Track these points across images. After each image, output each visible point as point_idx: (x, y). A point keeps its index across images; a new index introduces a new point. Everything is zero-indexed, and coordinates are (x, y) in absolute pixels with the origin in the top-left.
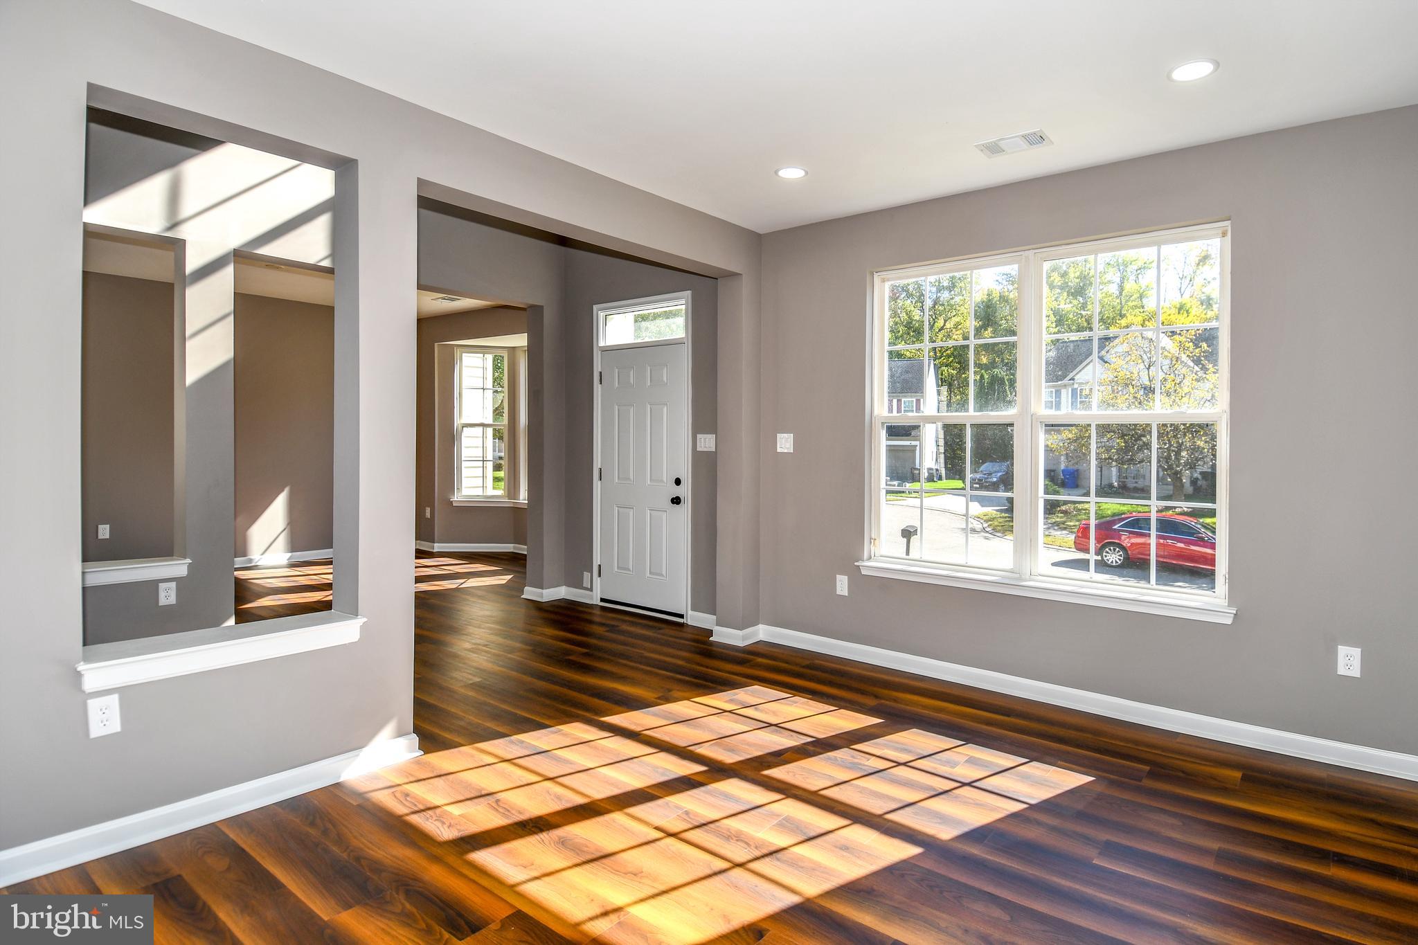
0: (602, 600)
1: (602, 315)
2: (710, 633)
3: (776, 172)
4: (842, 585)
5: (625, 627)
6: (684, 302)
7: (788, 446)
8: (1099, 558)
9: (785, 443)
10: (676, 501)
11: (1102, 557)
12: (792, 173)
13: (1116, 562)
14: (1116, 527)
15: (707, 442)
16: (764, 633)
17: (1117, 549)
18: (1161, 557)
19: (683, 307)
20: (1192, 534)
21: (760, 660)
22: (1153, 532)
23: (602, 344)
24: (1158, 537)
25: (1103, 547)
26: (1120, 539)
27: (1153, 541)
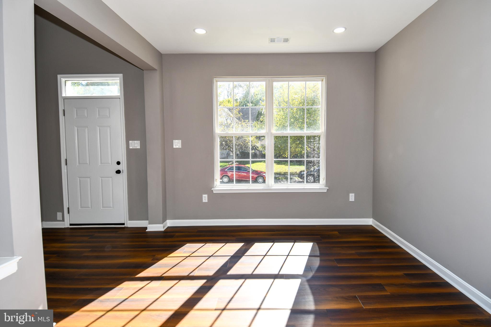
0: (71, 225)
1: (63, 80)
2: (146, 228)
3: (194, 30)
4: (205, 198)
5: (96, 234)
6: (119, 79)
7: (179, 145)
8: (221, 180)
9: (177, 144)
10: (118, 172)
11: (222, 180)
12: (200, 31)
13: (226, 181)
14: (226, 170)
15: (135, 145)
16: (170, 223)
17: (227, 177)
18: (237, 178)
19: (119, 81)
20: (246, 170)
21: (177, 234)
22: (234, 171)
23: (64, 95)
24: (236, 172)
25: (223, 176)
26: (227, 173)
27: (234, 173)
